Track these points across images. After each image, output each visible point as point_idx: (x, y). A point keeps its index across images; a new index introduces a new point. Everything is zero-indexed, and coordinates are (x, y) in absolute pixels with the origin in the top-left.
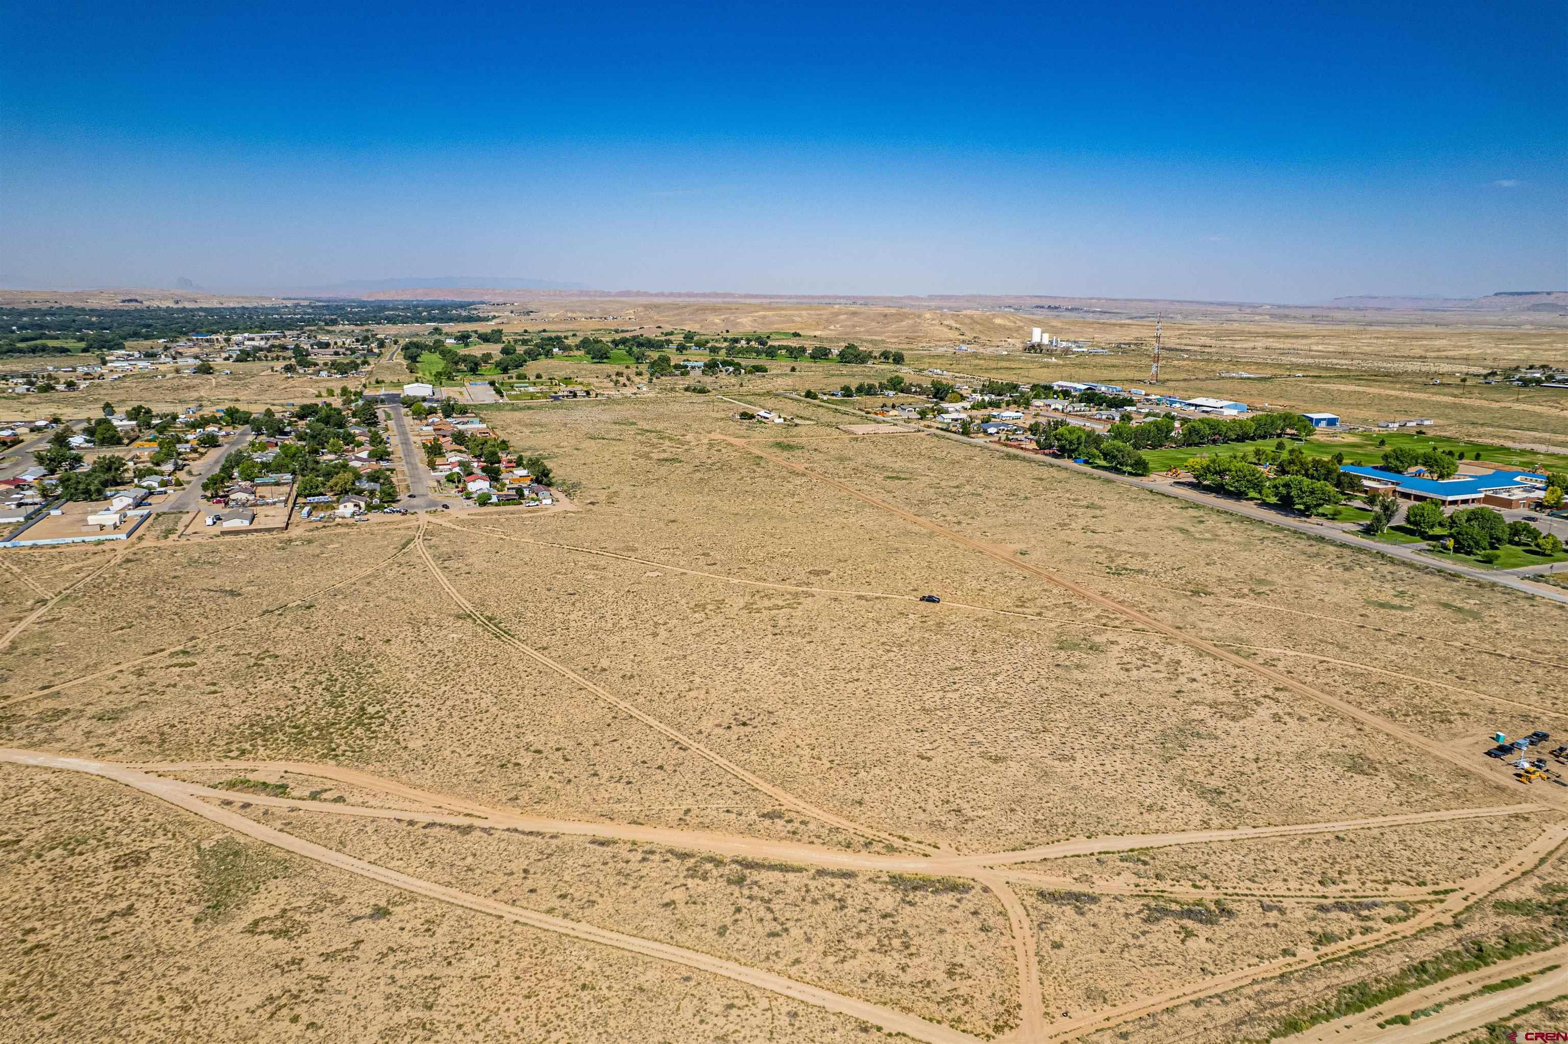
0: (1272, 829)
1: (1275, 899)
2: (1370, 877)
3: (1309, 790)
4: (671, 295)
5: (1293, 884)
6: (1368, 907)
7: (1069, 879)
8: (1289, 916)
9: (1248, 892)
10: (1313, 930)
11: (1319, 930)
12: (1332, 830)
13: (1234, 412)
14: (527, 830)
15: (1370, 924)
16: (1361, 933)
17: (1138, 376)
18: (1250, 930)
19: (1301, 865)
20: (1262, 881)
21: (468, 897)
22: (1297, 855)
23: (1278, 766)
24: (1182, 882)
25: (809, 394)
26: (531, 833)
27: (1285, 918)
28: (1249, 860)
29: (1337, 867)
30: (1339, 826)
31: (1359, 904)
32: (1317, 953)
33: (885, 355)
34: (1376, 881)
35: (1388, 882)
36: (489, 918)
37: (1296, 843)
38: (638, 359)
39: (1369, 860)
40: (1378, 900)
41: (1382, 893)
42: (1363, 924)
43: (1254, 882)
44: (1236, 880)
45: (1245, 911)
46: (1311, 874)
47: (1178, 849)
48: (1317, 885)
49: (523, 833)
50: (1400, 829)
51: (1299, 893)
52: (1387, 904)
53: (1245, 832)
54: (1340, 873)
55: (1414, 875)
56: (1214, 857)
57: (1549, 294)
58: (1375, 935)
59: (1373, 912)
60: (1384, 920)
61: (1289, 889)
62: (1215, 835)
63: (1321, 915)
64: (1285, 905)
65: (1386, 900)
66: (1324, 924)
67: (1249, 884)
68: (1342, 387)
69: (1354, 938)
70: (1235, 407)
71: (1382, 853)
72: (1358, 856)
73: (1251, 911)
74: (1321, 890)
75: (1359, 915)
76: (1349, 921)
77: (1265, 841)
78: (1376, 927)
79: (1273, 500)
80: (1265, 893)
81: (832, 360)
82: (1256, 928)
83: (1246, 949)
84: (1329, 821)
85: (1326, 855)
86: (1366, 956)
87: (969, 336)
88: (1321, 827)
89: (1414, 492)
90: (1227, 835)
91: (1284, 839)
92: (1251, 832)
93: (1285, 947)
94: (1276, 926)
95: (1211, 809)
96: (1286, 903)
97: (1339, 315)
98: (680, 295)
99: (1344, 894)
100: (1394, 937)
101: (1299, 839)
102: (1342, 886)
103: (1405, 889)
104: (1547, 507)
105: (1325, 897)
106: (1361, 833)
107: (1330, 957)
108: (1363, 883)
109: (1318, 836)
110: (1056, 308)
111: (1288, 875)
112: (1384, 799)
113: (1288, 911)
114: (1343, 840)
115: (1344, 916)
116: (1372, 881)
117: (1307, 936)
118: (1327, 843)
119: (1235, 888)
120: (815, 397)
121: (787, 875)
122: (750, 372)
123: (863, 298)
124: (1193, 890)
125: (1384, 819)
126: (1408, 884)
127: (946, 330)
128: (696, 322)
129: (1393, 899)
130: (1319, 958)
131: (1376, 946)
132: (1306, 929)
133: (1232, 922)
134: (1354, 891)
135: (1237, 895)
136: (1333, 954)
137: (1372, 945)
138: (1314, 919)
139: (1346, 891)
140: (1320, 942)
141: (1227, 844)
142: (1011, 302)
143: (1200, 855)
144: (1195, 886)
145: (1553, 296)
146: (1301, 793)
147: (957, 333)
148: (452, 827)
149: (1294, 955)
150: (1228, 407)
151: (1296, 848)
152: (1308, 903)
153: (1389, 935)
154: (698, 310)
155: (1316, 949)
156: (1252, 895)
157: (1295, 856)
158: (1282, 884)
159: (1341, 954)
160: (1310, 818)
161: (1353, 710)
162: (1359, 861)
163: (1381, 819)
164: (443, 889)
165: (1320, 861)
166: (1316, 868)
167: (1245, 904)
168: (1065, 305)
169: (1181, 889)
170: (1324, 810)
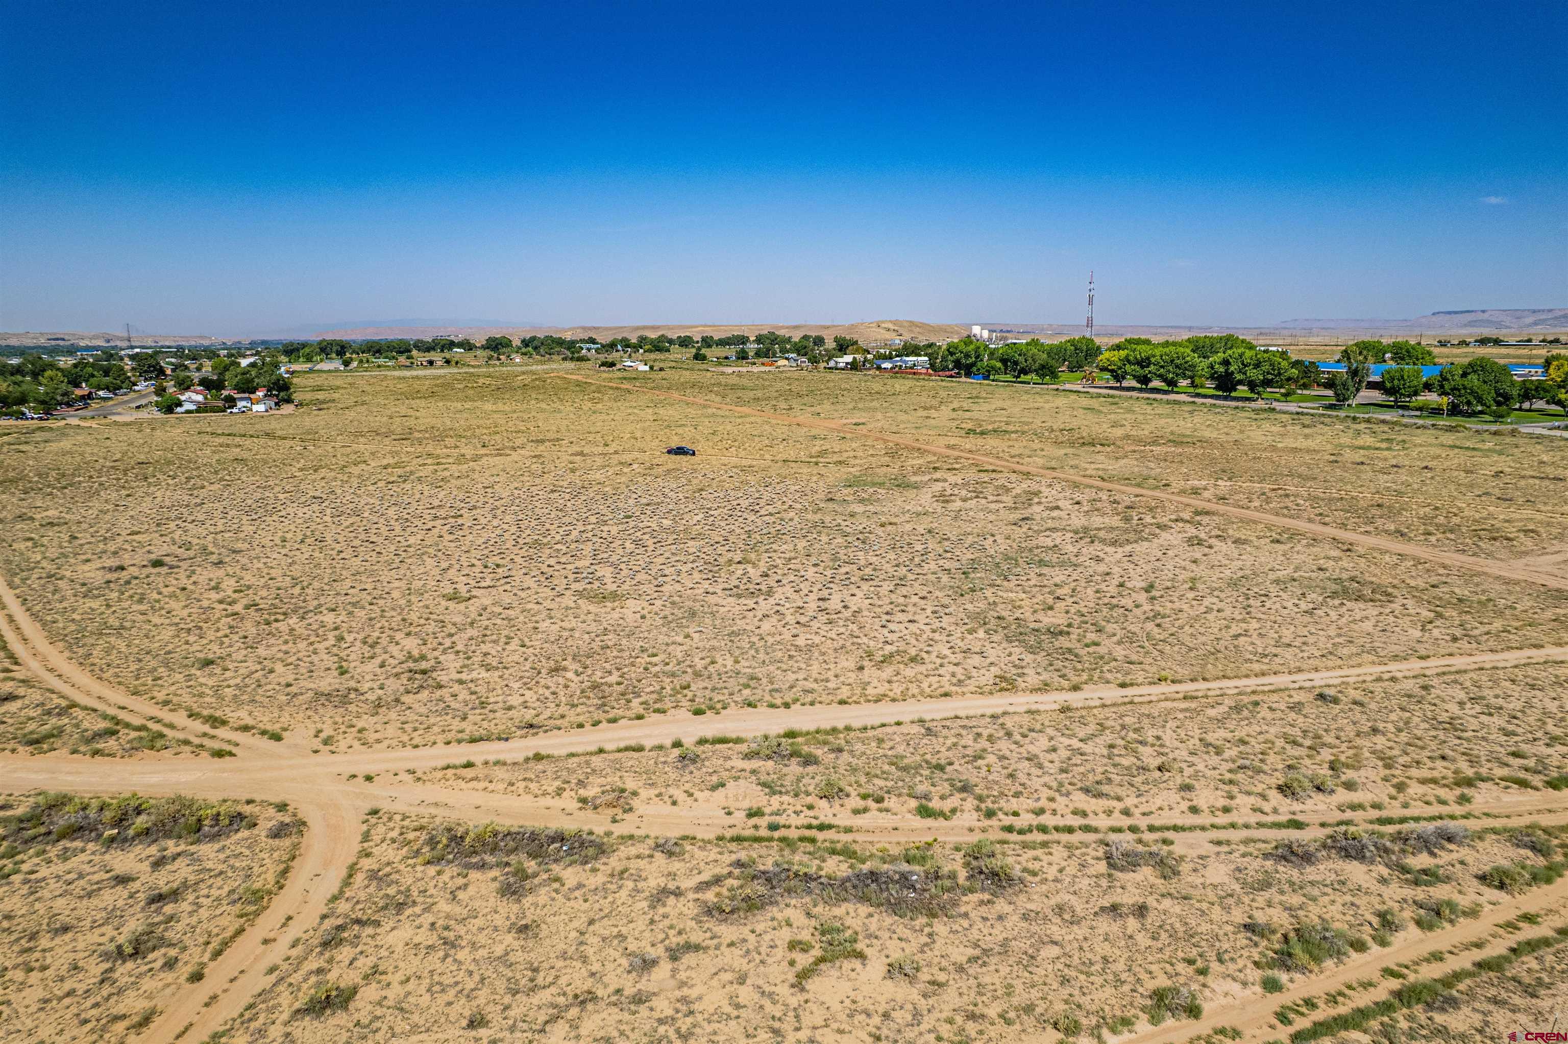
0: (1166, 688)
1: (1148, 837)
2: (1414, 772)
3: (1254, 625)
5: (1205, 797)
6: (1426, 844)
7: (569, 801)
8: (1188, 878)
9: (1077, 821)
10: (1260, 918)
11: (1280, 919)
12: (1308, 684)
15: (1441, 892)
16: (1419, 923)
18: (1056, 930)
19: (1229, 753)
20: (1120, 791)
22: (1222, 733)
23: (1191, 595)
24: (891, 802)
27: (1173, 886)
28: (1097, 748)
29: (1326, 754)
30: (1320, 679)
31: (1401, 837)
32: (1276, 1000)
34: (1434, 781)
35: (1469, 783)
37: (1223, 709)
39: (1404, 737)
40: (1452, 825)
41: (1458, 810)
42: (1420, 893)
43: (1099, 795)
44: (1045, 793)
45: (1052, 872)
46: (1260, 771)
47: (916, 729)
48: (1274, 795)
50: (1466, 679)
51: (1223, 819)
52: (1480, 836)
53: (1092, 694)
54: (1333, 766)
55: (1531, 763)
56: (1004, 746)
57: (1483, 311)
58: (1466, 930)
59: (1444, 858)
60: (1483, 878)
61: (1194, 810)
62: (1021, 701)
63: (1286, 872)
64: (1178, 849)
65: (1473, 825)
66: (1295, 900)
67: (1080, 800)
69: (1398, 939)
71: (1435, 723)
72: (1375, 730)
73: (1072, 869)
74: (1286, 807)
75: (1405, 870)
76: (1375, 887)
77: (1145, 709)
78: (1464, 902)
80: (1126, 822)
82: (1075, 921)
83: (1021, 997)
84: (1300, 670)
85: (1295, 732)
86: (1453, 1003)
88: (1282, 680)
90: (1050, 701)
91: (1193, 705)
92: (1113, 694)
93: (1162, 982)
94: (1141, 911)
95: (1029, 658)
96: (1181, 845)
99: (1349, 815)
100: (1529, 932)
101: (1228, 702)
102: (1343, 796)
103: (1515, 798)
105: (1297, 825)
106: (1378, 688)
107: (1323, 1013)
108: (1401, 787)
109: (1275, 697)
111: (1196, 776)
112: (1417, 634)
113: (1185, 868)
114: (1336, 701)
115: (1355, 871)
116: (1423, 781)
117: (1242, 939)
118: (1296, 707)
119: (1040, 812)
124: (919, 822)
125: (1423, 664)
126: (1523, 784)
129: (1498, 823)
130: (1283, 1017)
131: (1481, 965)
132: (1238, 916)
133: (1002, 906)
134: (1376, 806)
135: (1043, 829)
136: (1332, 999)
137: (1465, 961)
138: (1265, 884)
139: (1354, 807)
140: (1284, 959)
141: (1045, 719)
143: (968, 740)
144: (925, 812)
146: (1235, 629)
149: (1194, 1011)
151: (1220, 722)
152: (1247, 842)
153: (1511, 926)
155: (1271, 986)
156: (1087, 829)
157: (1216, 736)
158: (1174, 797)
159: (1363, 999)
160: (1256, 667)
161: (1330, 531)
162: (1380, 741)
163: (1416, 665)
165: (1280, 743)
166: (1271, 758)
167: (1059, 852)
169: (885, 820)
170: (1288, 654)
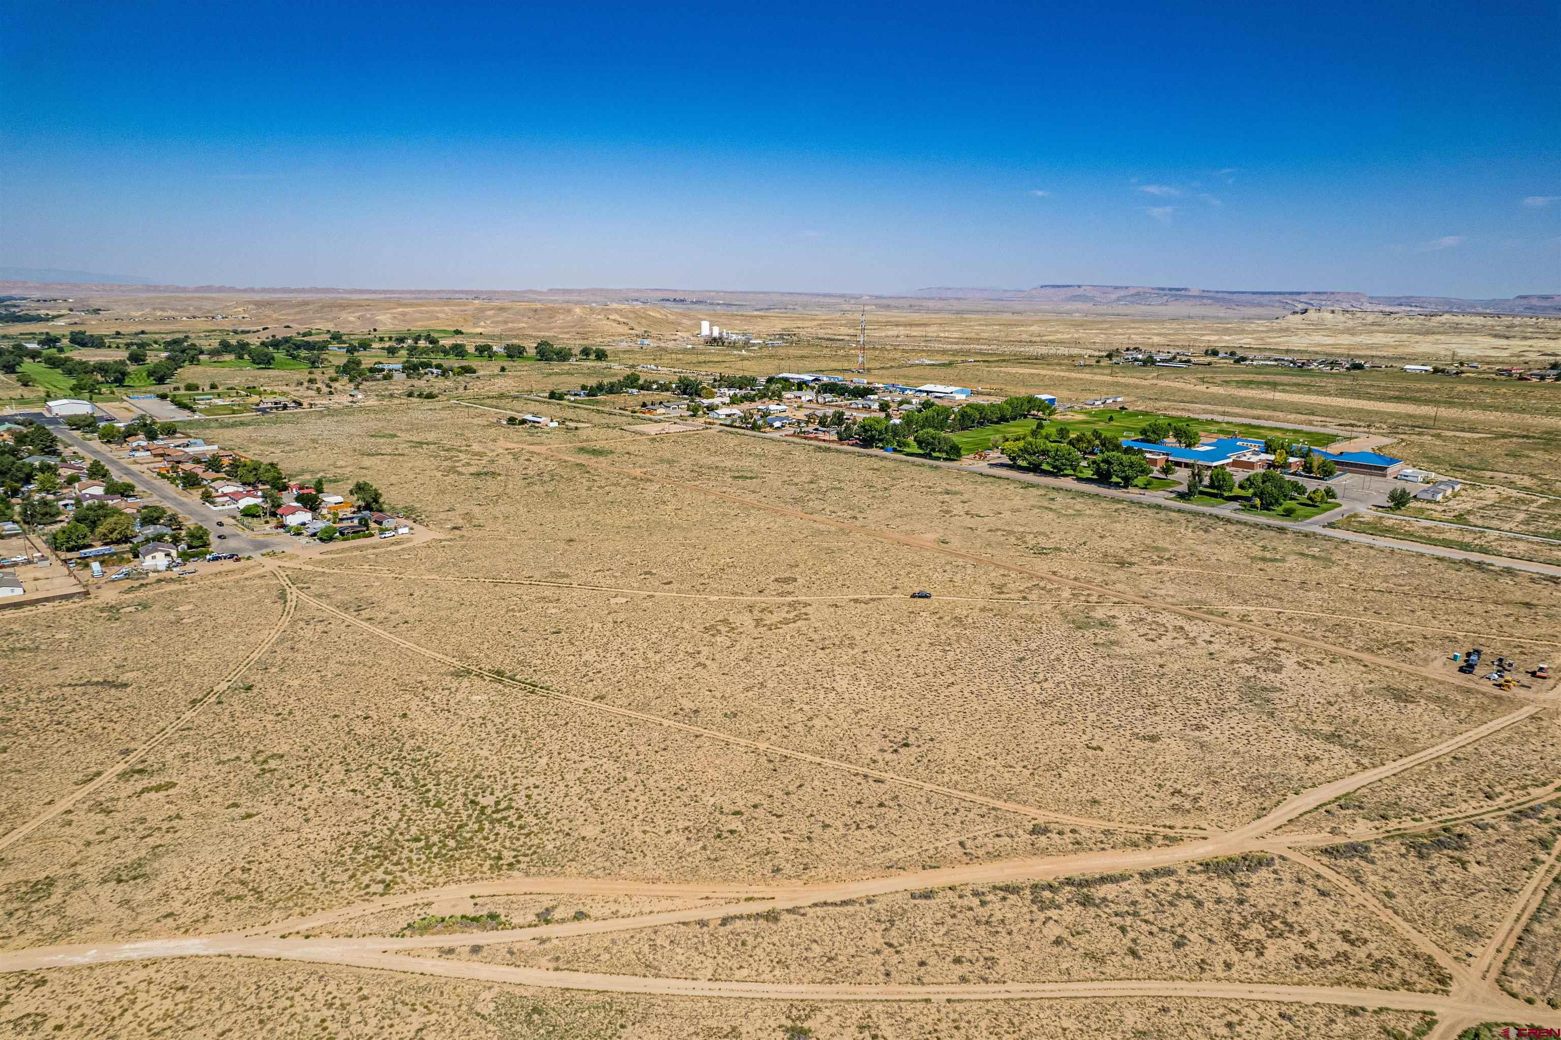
0: (1406, 760)
1: (1477, 818)
4: (264, 290)
5: (1473, 803)
7: (1327, 834)
9: (1454, 816)
12: (1443, 752)
13: (963, 397)
14: (838, 899)
17: (846, 365)
18: (1493, 848)
19: (1459, 786)
20: (1451, 805)
21: (864, 989)
23: (1349, 705)
25: (552, 395)
26: (844, 903)
27: (1501, 832)
29: (1482, 783)
30: (1444, 749)
33: (586, 352)
34: (1516, 788)
35: (1524, 788)
36: (918, 1005)
37: (1434, 768)
38: (313, 363)
41: (1531, 797)
44: (1435, 809)
45: (1471, 833)
46: (1473, 792)
48: (1487, 800)
49: (835, 904)
50: (1482, 743)
51: (1485, 810)
53: (1392, 766)
54: (1488, 786)
56: (1398, 792)
61: (1475, 808)
62: (1377, 773)
63: (1518, 824)
64: (1488, 821)
68: (1021, 371)
70: (962, 392)
72: (1483, 771)
73: (1474, 832)
74: (1494, 804)
77: (1414, 771)
79: (1088, 473)
80: (1465, 815)
81: (528, 359)
87: (639, 330)
88: (1434, 751)
89: (1184, 460)
90: (1384, 771)
91: (1424, 767)
92: (1397, 766)
94: (1503, 840)
95: (1348, 751)
97: (931, 304)
98: (274, 291)
99: (1511, 803)
101: (1432, 764)
102: (1503, 797)
104: (1278, 467)
105: (1503, 809)
106: (1463, 751)
109: (1441, 760)
110: (682, 301)
111: (1461, 796)
112: (1445, 720)
113: (1496, 827)
114: (1459, 759)
115: (1532, 822)
118: (1452, 763)
120: (561, 397)
121: (1121, 884)
122: (459, 374)
123: (486, 292)
124: (1418, 823)
125: (1464, 736)
127: (615, 325)
128: (328, 320)
133: (1474, 844)
135: (1450, 820)
141: (1394, 779)
142: (636, 295)
143: (1387, 792)
144: (1415, 820)
145: (1082, 289)
146: (1390, 726)
147: (627, 328)
148: (749, 917)
150: (957, 392)
151: (1440, 773)
152: (1499, 816)
154: (323, 307)
156: (1460, 818)
158: (1465, 804)
161: (1343, 650)
163: (1462, 737)
164: (827, 988)
165: (1466, 780)
166: (1471, 786)
167: (1464, 827)
168: (689, 298)
169: (1410, 824)
